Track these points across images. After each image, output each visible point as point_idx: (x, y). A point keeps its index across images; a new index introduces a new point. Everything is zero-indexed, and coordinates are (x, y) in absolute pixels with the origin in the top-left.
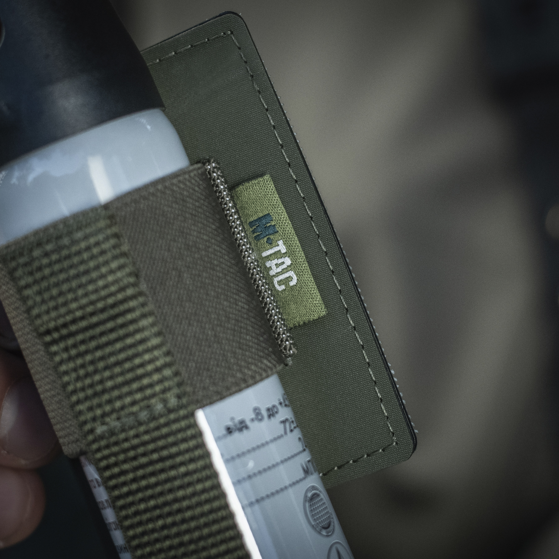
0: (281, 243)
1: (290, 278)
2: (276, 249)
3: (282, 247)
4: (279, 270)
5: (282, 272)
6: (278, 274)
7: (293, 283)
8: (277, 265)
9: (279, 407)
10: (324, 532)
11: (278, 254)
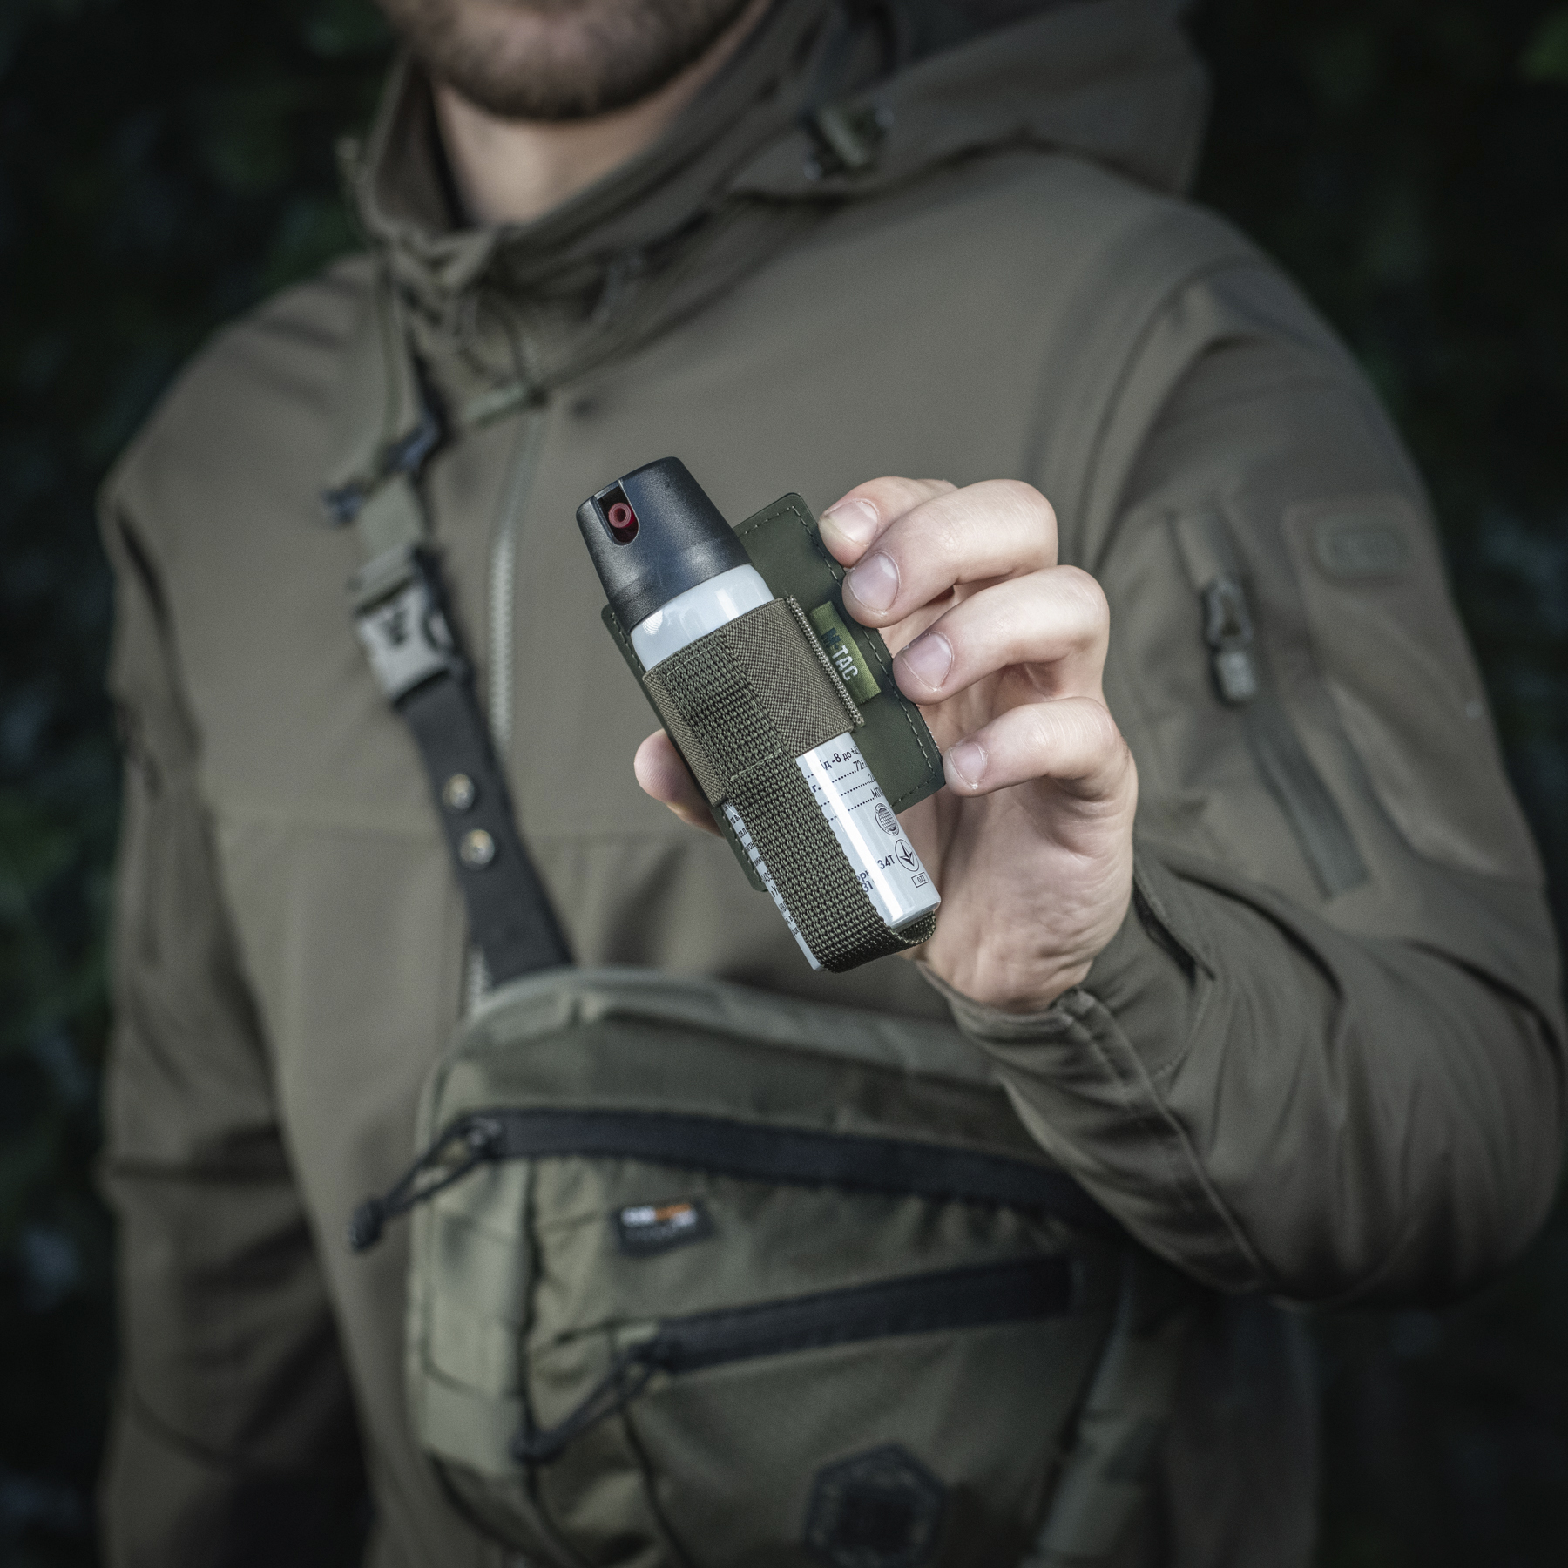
0: (844, 647)
1: (853, 671)
2: (841, 652)
3: (845, 651)
4: (846, 665)
5: (847, 667)
6: (844, 669)
7: (856, 673)
8: (843, 663)
9: (852, 753)
10: (891, 832)
11: (843, 656)
